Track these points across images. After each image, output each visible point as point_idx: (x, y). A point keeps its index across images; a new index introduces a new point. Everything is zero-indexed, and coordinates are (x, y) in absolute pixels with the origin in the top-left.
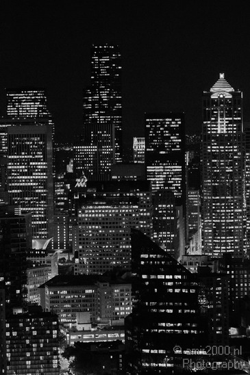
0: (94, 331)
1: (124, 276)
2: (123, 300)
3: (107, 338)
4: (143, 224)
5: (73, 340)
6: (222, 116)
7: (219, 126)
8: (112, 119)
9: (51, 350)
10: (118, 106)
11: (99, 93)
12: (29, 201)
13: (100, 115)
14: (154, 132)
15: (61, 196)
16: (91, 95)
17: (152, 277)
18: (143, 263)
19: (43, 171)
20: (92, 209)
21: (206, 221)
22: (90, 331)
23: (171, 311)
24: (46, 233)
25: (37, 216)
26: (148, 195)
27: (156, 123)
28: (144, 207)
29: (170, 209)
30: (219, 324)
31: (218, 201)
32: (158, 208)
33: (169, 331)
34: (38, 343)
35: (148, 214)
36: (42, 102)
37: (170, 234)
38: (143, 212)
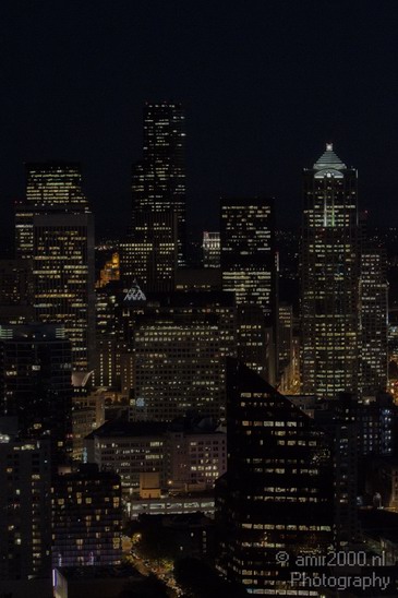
0: (164, 499)
1: (201, 424)
2: (202, 456)
3: (183, 509)
4: (225, 352)
5: (136, 511)
6: (329, 203)
7: (325, 216)
8: (172, 206)
9: (111, 525)
10: (181, 188)
11: (155, 171)
12: (63, 319)
13: (155, 200)
14: (233, 224)
15: (102, 312)
16: (144, 173)
17: (256, 424)
18: (243, 404)
19: (82, 277)
20: (153, 331)
21: (306, 348)
22: (159, 499)
23: (283, 471)
24: (86, 363)
25: (74, 340)
26: (231, 311)
27: (236, 212)
28: (227, 328)
29: (257, 331)
30: (344, 490)
31: (323, 320)
32: (241, 330)
33: (279, 498)
34: (94, 515)
35: (232, 338)
36: (75, 181)
37: (257, 366)
38: (224, 335)
